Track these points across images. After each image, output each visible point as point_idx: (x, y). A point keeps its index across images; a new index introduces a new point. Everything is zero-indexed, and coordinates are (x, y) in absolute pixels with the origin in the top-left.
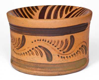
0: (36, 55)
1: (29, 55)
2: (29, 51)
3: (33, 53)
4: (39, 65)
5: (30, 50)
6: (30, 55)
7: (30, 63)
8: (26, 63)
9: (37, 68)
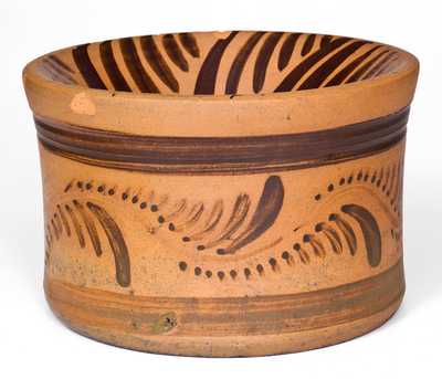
0: (332, 251)
1: (302, 260)
2: (301, 242)
3: (321, 245)
4: (346, 294)
5: (306, 238)
6: (305, 258)
7: (305, 299)
8: (286, 304)
9: (339, 308)
